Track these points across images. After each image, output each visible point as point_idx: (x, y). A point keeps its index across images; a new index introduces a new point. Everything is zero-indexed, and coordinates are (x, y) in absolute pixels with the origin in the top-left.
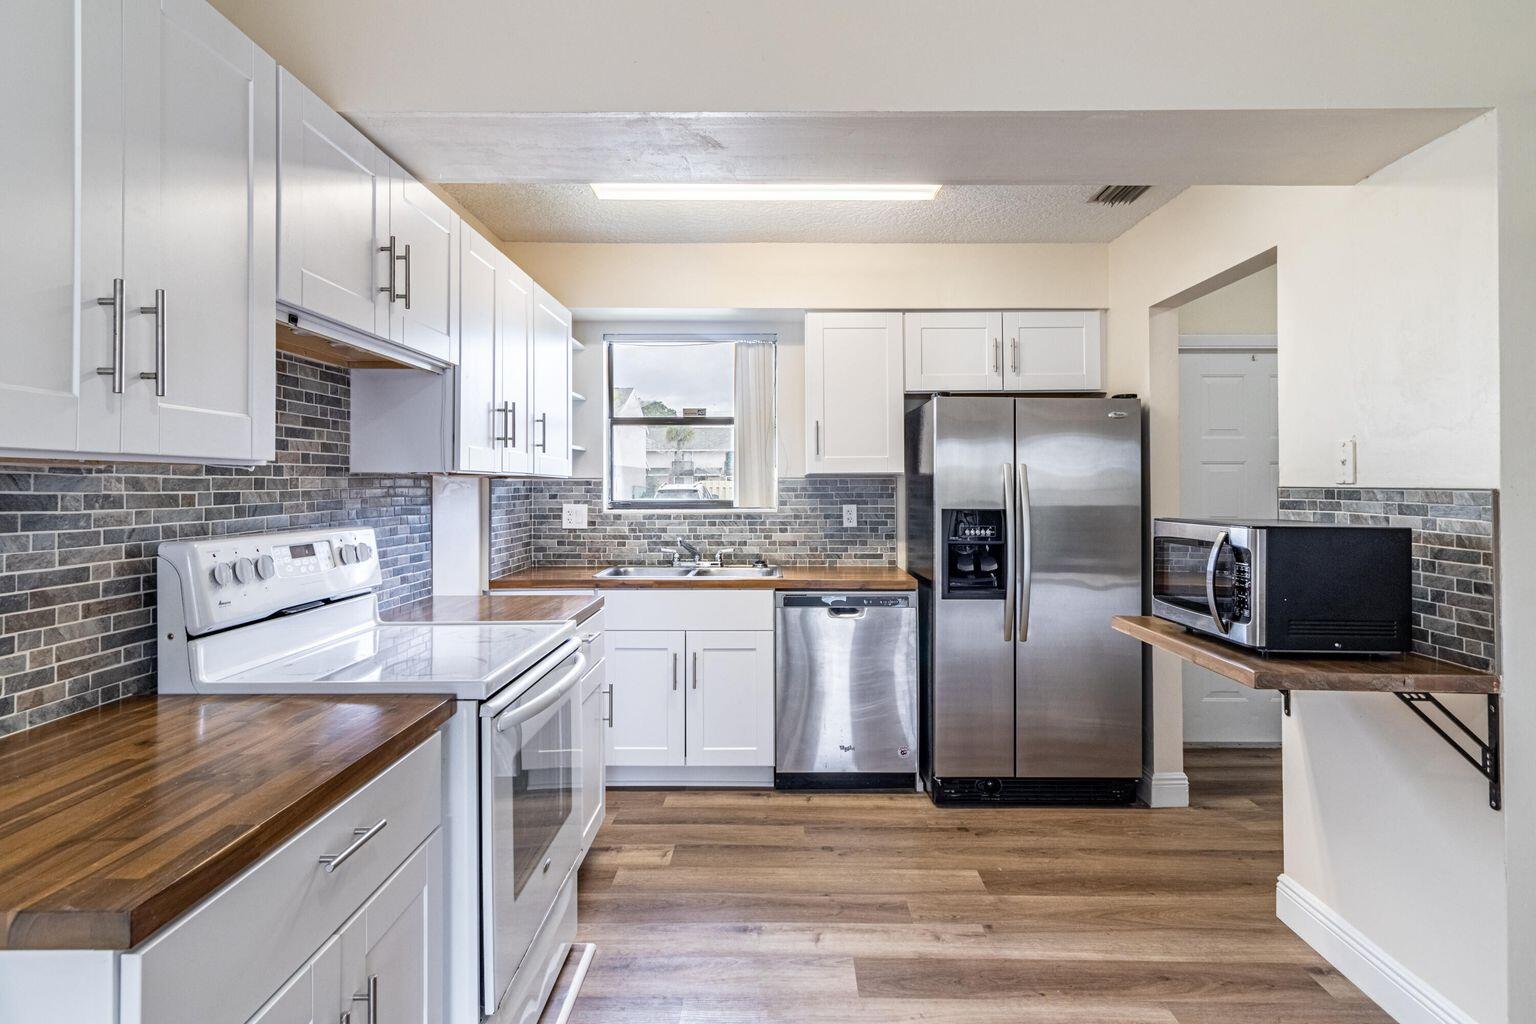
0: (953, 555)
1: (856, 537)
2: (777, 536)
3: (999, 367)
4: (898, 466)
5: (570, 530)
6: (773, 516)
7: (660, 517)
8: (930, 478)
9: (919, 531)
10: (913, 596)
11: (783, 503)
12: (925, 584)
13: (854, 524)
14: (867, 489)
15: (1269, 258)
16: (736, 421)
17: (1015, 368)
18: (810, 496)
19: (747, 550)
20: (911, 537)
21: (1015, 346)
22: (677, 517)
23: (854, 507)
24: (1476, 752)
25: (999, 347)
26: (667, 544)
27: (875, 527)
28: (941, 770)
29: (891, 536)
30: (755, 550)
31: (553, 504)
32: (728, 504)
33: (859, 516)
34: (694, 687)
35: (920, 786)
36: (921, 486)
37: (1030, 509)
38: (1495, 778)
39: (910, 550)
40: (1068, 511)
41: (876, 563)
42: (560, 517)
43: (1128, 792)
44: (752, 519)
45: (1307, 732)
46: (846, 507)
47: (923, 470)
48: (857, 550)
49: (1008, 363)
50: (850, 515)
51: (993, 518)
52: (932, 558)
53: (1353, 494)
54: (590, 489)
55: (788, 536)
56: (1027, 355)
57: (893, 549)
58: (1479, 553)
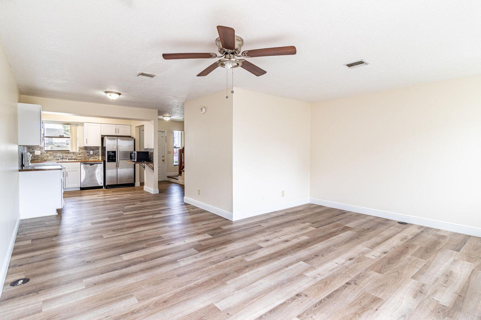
0: (109, 157)
1: (93, 155)
2: (78, 156)
3: (116, 132)
4: (100, 145)
5: (37, 155)
6: (78, 152)
7: (55, 153)
8: (105, 147)
9: (103, 154)
10: (103, 163)
11: (79, 150)
12: (104, 162)
13: (92, 154)
14: (95, 149)
15: (144, 125)
16: (70, 138)
17: (118, 132)
18: (84, 149)
19: (73, 158)
20: (102, 155)
21: (118, 129)
22: (59, 153)
23: (92, 151)
24: (152, 168)
25: (116, 129)
26: (57, 157)
27: (96, 154)
28: (107, 184)
29: (98, 155)
30: (74, 158)
31: (33, 151)
32: (69, 151)
33: (93, 152)
34: (67, 176)
35: (104, 188)
36: (104, 148)
37: (119, 151)
38: (153, 170)
39: (102, 157)
40: (125, 152)
41: (96, 159)
42: (34, 153)
43: (133, 185)
44: (74, 153)
45: (146, 172)
46: (91, 151)
47: (104, 146)
48: (93, 157)
49: (117, 131)
50: (91, 152)
51: (114, 152)
52: (105, 158)
53: (148, 149)
54: (41, 148)
55: (80, 156)
56: (120, 131)
57: (99, 157)
58: (152, 153)
